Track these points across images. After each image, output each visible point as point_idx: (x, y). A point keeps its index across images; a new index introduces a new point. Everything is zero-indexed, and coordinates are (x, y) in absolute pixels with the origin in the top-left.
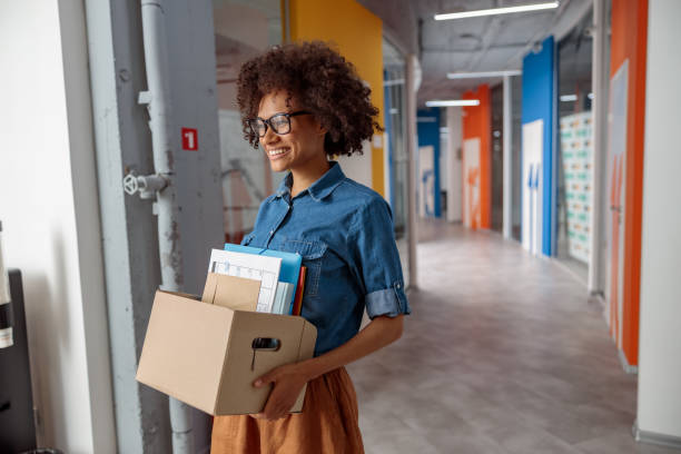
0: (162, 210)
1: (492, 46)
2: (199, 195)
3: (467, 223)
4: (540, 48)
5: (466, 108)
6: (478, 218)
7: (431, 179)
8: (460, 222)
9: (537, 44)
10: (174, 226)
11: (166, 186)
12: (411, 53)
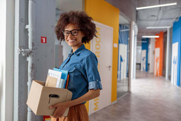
0: (29, 59)
1: (161, 19)
2: (46, 56)
3: (155, 74)
4: (178, 20)
5: (156, 38)
6: (158, 72)
7: (145, 60)
8: (153, 73)
9: (177, 18)
10: (33, 65)
11: (31, 53)
12: (132, 20)
